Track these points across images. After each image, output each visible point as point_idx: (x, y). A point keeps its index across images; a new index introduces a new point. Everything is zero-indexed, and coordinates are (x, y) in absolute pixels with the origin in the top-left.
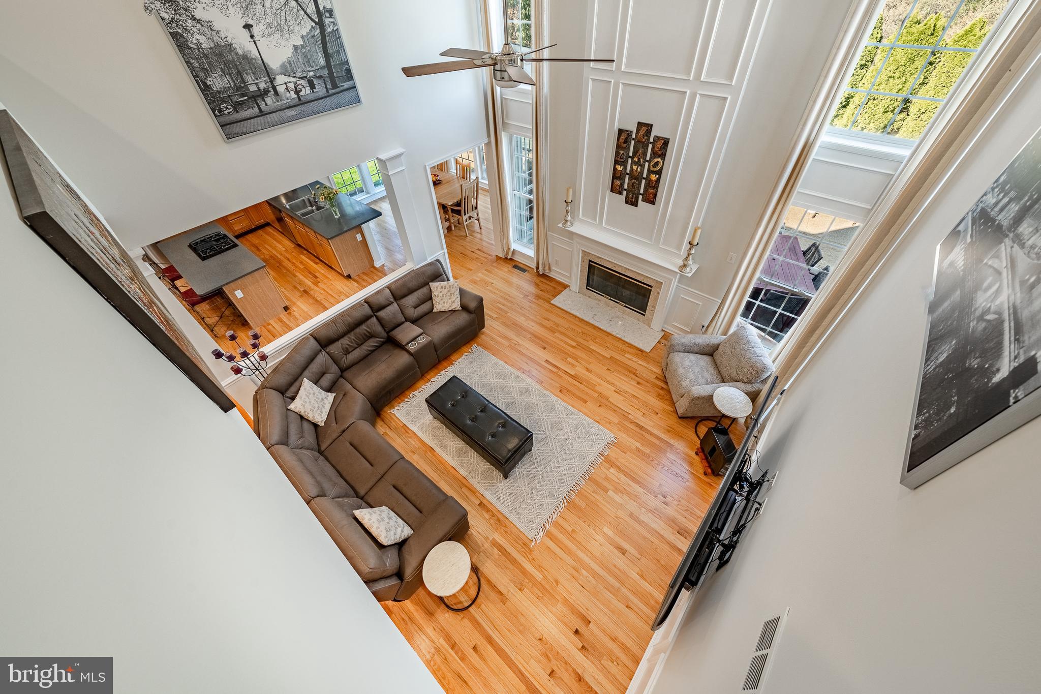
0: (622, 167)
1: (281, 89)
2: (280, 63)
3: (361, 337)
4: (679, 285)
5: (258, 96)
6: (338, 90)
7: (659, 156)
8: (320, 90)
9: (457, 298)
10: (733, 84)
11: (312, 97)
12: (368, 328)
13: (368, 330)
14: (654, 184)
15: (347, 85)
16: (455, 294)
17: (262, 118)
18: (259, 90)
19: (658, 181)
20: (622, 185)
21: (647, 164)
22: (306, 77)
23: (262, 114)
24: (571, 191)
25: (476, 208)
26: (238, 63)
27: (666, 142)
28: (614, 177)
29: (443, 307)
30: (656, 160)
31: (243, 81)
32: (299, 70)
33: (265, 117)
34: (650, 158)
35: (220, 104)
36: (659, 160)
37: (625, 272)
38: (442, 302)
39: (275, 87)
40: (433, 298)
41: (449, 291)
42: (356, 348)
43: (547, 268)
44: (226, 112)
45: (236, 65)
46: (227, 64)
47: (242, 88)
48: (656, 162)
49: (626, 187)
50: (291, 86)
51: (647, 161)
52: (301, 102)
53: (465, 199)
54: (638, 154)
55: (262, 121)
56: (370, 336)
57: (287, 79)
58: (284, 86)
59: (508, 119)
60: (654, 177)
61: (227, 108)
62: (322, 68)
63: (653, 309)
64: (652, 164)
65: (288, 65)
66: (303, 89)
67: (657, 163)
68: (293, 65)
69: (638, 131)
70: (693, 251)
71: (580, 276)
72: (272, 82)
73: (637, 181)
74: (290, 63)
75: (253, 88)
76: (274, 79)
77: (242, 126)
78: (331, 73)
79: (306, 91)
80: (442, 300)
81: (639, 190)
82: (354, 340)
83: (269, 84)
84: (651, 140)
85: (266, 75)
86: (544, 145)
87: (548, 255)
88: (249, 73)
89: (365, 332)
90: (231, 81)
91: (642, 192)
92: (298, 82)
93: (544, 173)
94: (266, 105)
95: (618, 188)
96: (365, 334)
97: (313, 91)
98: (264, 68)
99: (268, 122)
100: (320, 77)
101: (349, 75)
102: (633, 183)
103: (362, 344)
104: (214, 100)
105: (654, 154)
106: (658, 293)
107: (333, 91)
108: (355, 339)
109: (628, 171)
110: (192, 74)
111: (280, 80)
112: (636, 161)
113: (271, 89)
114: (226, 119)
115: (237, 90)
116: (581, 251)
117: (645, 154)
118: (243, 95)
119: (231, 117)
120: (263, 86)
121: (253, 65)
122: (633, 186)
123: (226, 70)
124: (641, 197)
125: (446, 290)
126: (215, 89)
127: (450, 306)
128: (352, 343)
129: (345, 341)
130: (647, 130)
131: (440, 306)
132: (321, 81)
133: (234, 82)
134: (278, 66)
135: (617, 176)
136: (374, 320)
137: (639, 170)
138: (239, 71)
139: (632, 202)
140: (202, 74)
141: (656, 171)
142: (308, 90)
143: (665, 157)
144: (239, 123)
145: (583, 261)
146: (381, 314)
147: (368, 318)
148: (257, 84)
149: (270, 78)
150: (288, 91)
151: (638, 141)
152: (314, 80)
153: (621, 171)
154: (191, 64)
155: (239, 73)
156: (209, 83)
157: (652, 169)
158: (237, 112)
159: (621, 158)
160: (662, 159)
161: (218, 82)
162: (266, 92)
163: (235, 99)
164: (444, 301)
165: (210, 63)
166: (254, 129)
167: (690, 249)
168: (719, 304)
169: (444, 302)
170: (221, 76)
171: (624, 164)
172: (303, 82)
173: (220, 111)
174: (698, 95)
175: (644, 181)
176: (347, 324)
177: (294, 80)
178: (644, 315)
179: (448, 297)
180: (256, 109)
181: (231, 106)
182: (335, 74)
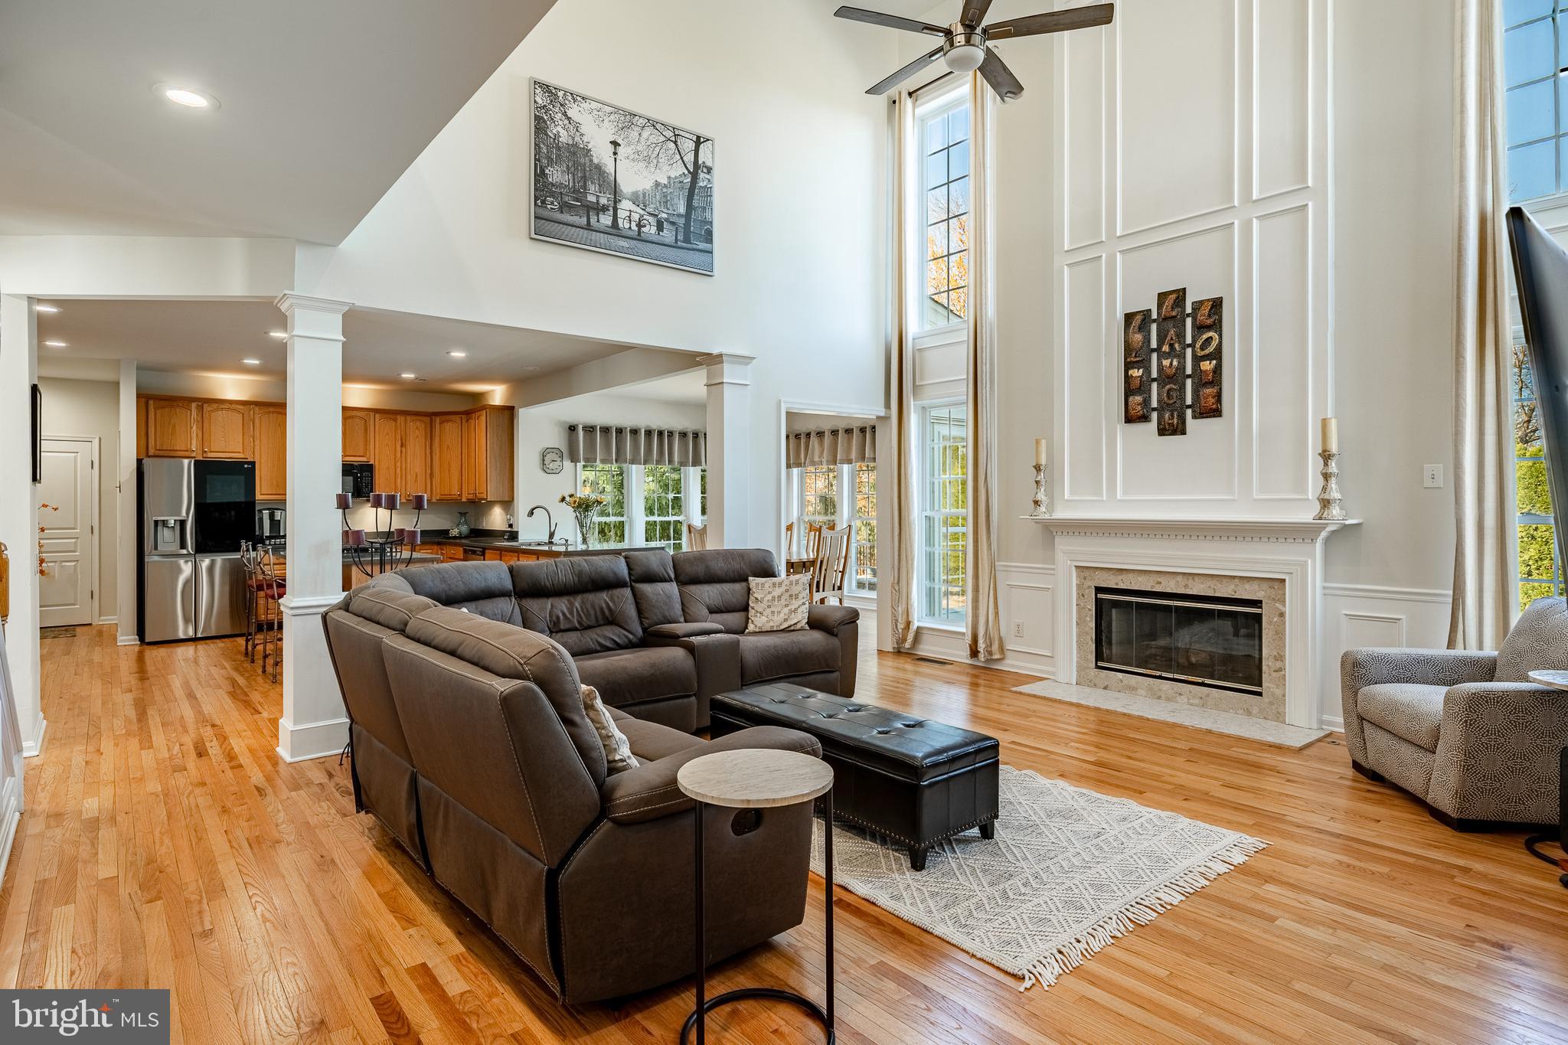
0: (1141, 371)
1: (621, 214)
2: (634, 190)
3: (592, 612)
4: (1327, 585)
5: (594, 209)
6: (689, 246)
7: (1209, 328)
8: (668, 235)
9: (804, 604)
10: (1310, 185)
11: (655, 238)
12: (612, 600)
13: (611, 604)
14: (1210, 377)
15: (702, 246)
16: (800, 596)
17: (586, 232)
18: (598, 203)
19: (1218, 370)
20: (1146, 402)
21: (1189, 351)
22: (657, 216)
23: (588, 227)
24: (1043, 442)
25: (840, 588)
26: (588, 169)
27: (1217, 304)
28: (1129, 392)
29: (768, 622)
30: (1205, 337)
31: (585, 187)
32: (652, 206)
33: (591, 232)
34: (1193, 337)
35: (548, 196)
36: (1211, 334)
37: (1186, 586)
38: (769, 611)
39: (617, 209)
40: (751, 604)
41: (787, 591)
42: (576, 629)
43: (995, 647)
44: (549, 206)
45: (585, 169)
46: (576, 164)
47: (579, 193)
48: (1207, 339)
49: (1154, 404)
50: (635, 217)
51: (1189, 346)
52: (639, 238)
53: (822, 562)
54: (1169, 338)
55: (585, 235)
56: (611, 619)
57: (633, 207)
58: (628, 214)
59: (922, 379)
60: (1207, 366)
61: (552, 204)
62: (679, 215)
63: (1278, 664)
64: (1198, 346)
65: (642, 196)
66: (648, 226)
67: (1209, 340)
68: (647, 198)
69: (1160, 306)
70: (1333, 467)
71: (1079, 636)
72: (615, 202)
73: (1175, 385)
74: (644, 194)
75: (592, 198)
76: (620, 201)
77: (559, 228)
78: (687, 225)
79: (650, 230)
80: (769, 607)
81: (1183, 399)
82: (577, 609)
83: (612, 203)
84: (1189, 310)
85: (613, 193)
86: (988, 388)
87: (997, 613)
88: (595, 183)
89: (604, 606)
90: (571, 181)
91: (1189, 401)
92: (645, 217)
93: (989, 436)
94: (598, 221)
95: (1139, 408)
96: (602, 609)
97: (659, 234)
98: (613, 186)
99: (591, 240)
100: (673, 223)
101: (709, 237)
102: (1169, 390)
103: (589, 627)
104: (542, 188)
105: (1199, 328)
106: (1282, 615)
107: (684, 245)
108: (579, 609)
109: (1154, 375)
110: (535, 156)
111: (625, 205)
112: (1167, 351)
113: (611, 208)
114: (542, 212)
115: (574, 192)
116: (1074, 569)
117: (1181, 336)
118: (577, 200)
119: (552, 214)
120: (603, 201)
121: (603, 178)
122: (1169, 396)
123: (573, 169)
124: (1189, 412)
125: (783, 588)
126: (550, 180)
127: (786, 620)
128: (571, 613)
129: (561, 605)
130: (1178, 298)
131: (764, 619)
132: (673, 228)
133: (574, 183)
134: (630, 191)
135: (1130, 389)
136: (627, 592)
137: (1175, 363)
138: (585, 176)
139: (1172, 428)
140: (545, 161)
141: (1208, 354)
142: (653, 230)
143: (1221, 327)
144: (557, 224)
145: (1081, 595)
146: (647, 588)
147: (619, 584)
148: (598, 196)
149: (615, 198)
150: (630, 220)
151: (1165, 319)
152: (665, 223)
153: (1141, 377)
154: (540, 147)
155: (584, 179)
156: (547, 171)
157: (1200, 353)
158: (562, 212)
159: (1136, 356)
160: (1216, 332)
161: (556, 175)
162: (604, 209)
163: (566, 199)
164: (772, 609)
165: (558, 156)
166: (571, 238)
167: (1326, 464)
168: (1450, 600)
169: (773, 612)
170: (563, 172)
171: (1145, 364)
172: (651, 219)
173: (543, 202)
174: (1254, 219)
175: (1189, 382)
176: (577, 572)
177: (642, 212)
178: (1260, 694)
179: (783, 602)
180: (584, 221)
181: (559, 203)
182: (692, 228)
